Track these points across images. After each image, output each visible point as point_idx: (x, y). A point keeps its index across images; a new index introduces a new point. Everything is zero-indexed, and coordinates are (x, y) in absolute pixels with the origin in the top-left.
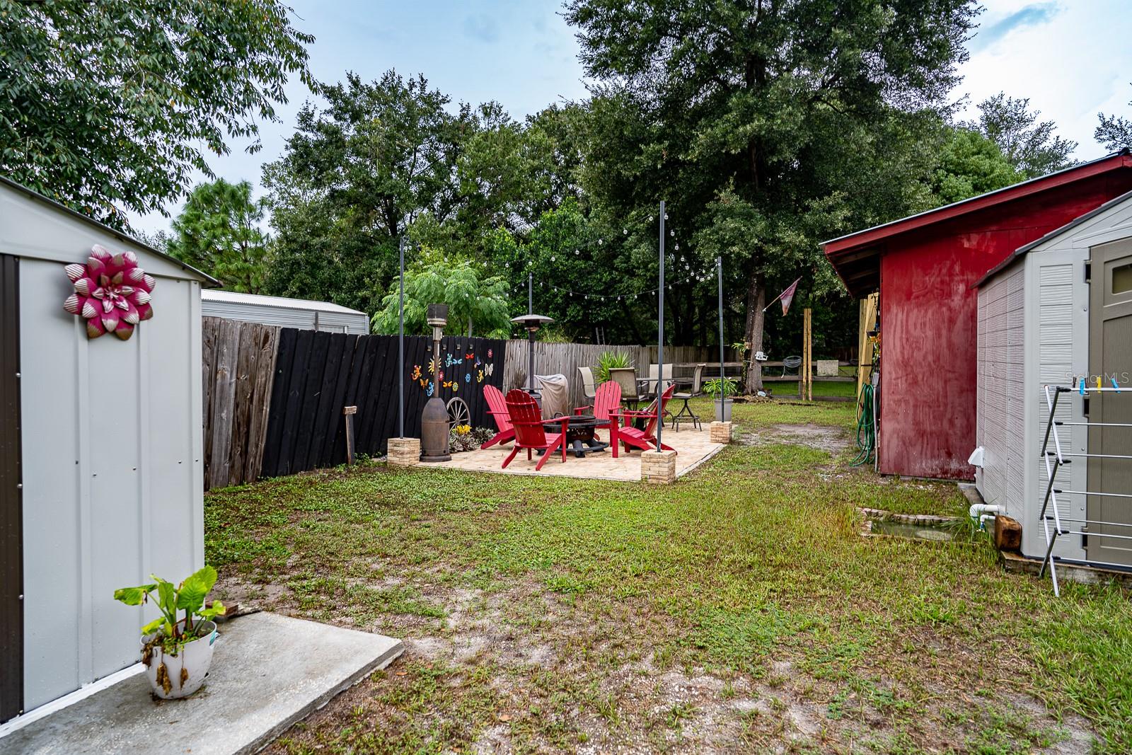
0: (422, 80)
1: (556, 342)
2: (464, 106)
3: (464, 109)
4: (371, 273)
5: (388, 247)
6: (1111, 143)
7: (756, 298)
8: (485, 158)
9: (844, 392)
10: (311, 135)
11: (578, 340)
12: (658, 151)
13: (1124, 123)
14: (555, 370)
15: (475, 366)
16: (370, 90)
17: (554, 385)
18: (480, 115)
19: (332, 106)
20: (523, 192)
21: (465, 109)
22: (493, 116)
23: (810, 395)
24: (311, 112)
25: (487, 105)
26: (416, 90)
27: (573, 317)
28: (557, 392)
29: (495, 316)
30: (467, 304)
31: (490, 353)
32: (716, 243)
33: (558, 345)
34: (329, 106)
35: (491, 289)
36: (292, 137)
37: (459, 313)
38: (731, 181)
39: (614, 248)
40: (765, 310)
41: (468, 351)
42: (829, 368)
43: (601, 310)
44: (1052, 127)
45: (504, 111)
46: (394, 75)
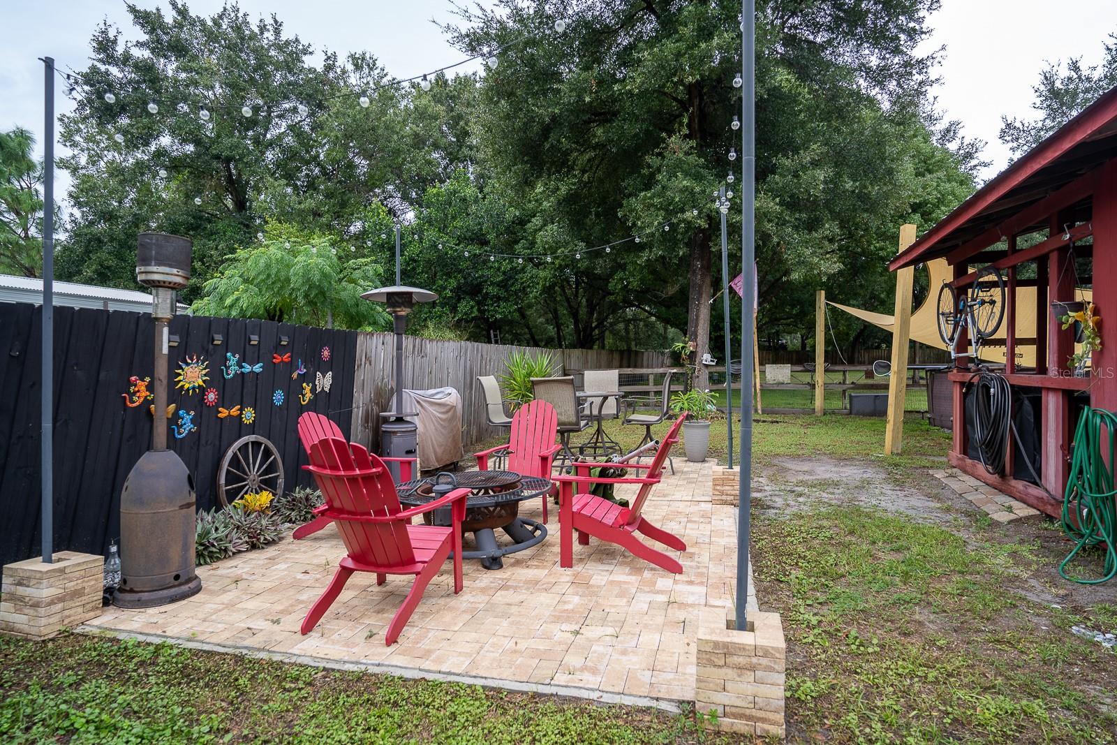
0: (276, 22)
1: (442, 339)
2: (329, 55)
3: (329, 58)
4: (204, 256)
5: (229, 225)
6: (1015, 144)
7: (700, 287)
8: (355, 116)
9: (798, 403)
10: (114, 71)
11: (474, 338)
12: (586, 81)
13: (1026, 125)
14: (441, 380)
15: (295, 375)
16: (203, 23)
17: (439, 404)
18: (350, 67)
19: (147, 37)
20: (403, 163)
21: (330, 61)
22: (366, 70)
23: (759, 407)
24: (112, 38)
25: (357, 56)
26: (269, 35)
27: (466, 314)
28: (443, 416)
29: (363, 309)
30: (322, 293)
31: (326, 353)
32: (659, 209)
33: (446, 344)
34: (144, 37)
35: (357, 274)
36: (85, 70)
37: (311, 303)
38: (686, 121)
39: (515, 231)
40: (711, 301)
41: (278, 348)
42: (780, 373)
43: (499, 306)
44: (959, 126)
45: (379, 64)
46: (238, 10)
